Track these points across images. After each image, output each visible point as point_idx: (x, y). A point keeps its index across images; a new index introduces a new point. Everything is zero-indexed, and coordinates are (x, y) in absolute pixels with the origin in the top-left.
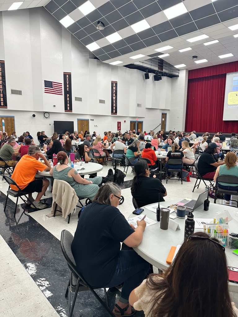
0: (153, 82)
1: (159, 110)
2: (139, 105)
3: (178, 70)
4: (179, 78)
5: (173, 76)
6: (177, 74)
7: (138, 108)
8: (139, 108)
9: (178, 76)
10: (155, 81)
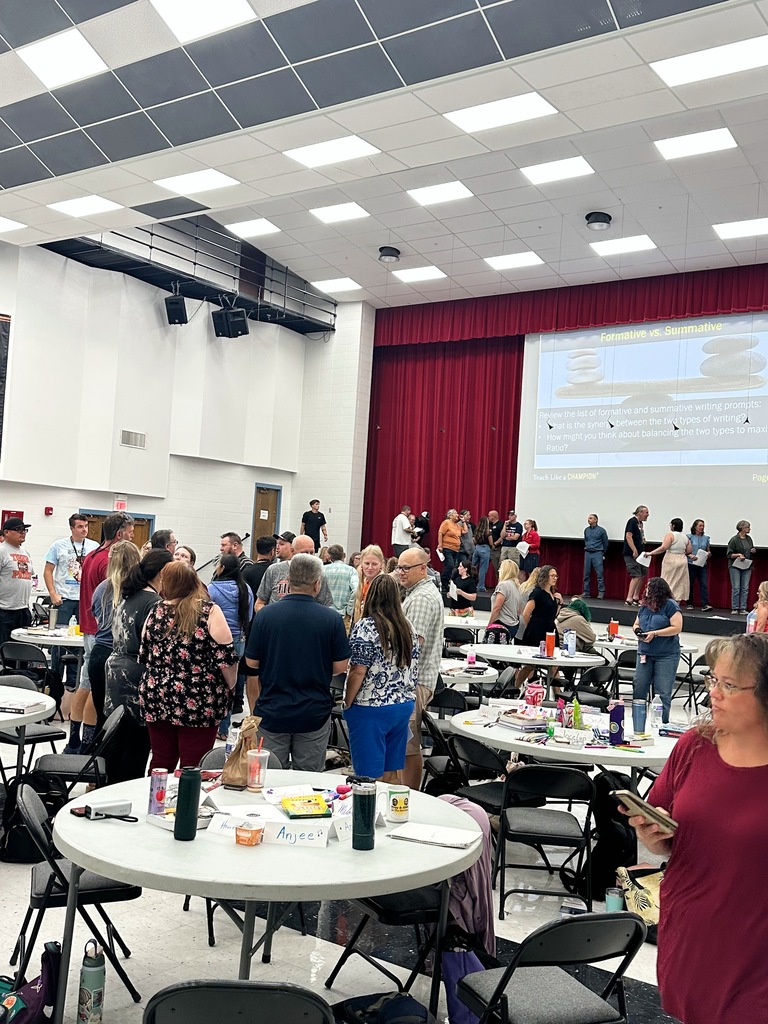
0: (211, 341)
1: (241, 469)
2: (128, 438)
3: (333, 303)
4: (336, 337)
5: (308, 328)
6: (326, 319)
7: (125, 449)
8: (134, 452)
9: (331, 329)
10: (218, 335)
